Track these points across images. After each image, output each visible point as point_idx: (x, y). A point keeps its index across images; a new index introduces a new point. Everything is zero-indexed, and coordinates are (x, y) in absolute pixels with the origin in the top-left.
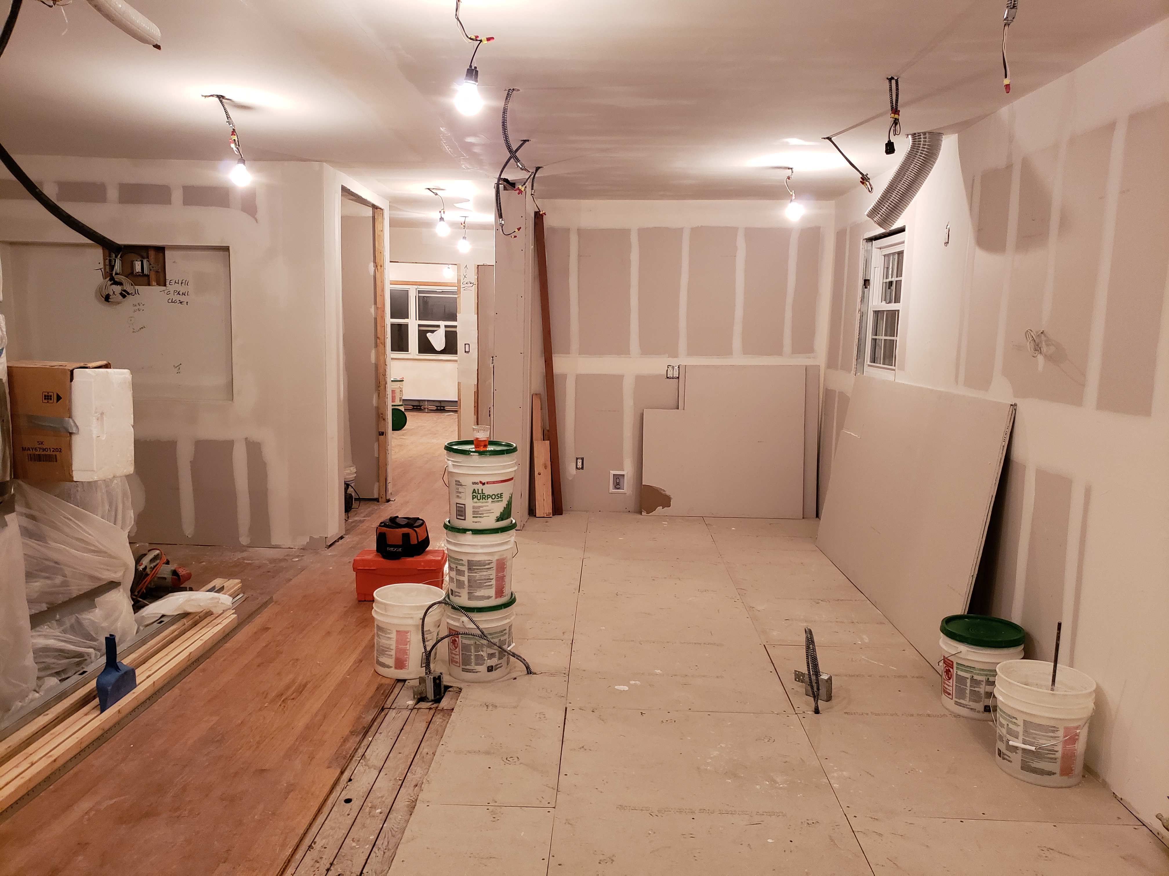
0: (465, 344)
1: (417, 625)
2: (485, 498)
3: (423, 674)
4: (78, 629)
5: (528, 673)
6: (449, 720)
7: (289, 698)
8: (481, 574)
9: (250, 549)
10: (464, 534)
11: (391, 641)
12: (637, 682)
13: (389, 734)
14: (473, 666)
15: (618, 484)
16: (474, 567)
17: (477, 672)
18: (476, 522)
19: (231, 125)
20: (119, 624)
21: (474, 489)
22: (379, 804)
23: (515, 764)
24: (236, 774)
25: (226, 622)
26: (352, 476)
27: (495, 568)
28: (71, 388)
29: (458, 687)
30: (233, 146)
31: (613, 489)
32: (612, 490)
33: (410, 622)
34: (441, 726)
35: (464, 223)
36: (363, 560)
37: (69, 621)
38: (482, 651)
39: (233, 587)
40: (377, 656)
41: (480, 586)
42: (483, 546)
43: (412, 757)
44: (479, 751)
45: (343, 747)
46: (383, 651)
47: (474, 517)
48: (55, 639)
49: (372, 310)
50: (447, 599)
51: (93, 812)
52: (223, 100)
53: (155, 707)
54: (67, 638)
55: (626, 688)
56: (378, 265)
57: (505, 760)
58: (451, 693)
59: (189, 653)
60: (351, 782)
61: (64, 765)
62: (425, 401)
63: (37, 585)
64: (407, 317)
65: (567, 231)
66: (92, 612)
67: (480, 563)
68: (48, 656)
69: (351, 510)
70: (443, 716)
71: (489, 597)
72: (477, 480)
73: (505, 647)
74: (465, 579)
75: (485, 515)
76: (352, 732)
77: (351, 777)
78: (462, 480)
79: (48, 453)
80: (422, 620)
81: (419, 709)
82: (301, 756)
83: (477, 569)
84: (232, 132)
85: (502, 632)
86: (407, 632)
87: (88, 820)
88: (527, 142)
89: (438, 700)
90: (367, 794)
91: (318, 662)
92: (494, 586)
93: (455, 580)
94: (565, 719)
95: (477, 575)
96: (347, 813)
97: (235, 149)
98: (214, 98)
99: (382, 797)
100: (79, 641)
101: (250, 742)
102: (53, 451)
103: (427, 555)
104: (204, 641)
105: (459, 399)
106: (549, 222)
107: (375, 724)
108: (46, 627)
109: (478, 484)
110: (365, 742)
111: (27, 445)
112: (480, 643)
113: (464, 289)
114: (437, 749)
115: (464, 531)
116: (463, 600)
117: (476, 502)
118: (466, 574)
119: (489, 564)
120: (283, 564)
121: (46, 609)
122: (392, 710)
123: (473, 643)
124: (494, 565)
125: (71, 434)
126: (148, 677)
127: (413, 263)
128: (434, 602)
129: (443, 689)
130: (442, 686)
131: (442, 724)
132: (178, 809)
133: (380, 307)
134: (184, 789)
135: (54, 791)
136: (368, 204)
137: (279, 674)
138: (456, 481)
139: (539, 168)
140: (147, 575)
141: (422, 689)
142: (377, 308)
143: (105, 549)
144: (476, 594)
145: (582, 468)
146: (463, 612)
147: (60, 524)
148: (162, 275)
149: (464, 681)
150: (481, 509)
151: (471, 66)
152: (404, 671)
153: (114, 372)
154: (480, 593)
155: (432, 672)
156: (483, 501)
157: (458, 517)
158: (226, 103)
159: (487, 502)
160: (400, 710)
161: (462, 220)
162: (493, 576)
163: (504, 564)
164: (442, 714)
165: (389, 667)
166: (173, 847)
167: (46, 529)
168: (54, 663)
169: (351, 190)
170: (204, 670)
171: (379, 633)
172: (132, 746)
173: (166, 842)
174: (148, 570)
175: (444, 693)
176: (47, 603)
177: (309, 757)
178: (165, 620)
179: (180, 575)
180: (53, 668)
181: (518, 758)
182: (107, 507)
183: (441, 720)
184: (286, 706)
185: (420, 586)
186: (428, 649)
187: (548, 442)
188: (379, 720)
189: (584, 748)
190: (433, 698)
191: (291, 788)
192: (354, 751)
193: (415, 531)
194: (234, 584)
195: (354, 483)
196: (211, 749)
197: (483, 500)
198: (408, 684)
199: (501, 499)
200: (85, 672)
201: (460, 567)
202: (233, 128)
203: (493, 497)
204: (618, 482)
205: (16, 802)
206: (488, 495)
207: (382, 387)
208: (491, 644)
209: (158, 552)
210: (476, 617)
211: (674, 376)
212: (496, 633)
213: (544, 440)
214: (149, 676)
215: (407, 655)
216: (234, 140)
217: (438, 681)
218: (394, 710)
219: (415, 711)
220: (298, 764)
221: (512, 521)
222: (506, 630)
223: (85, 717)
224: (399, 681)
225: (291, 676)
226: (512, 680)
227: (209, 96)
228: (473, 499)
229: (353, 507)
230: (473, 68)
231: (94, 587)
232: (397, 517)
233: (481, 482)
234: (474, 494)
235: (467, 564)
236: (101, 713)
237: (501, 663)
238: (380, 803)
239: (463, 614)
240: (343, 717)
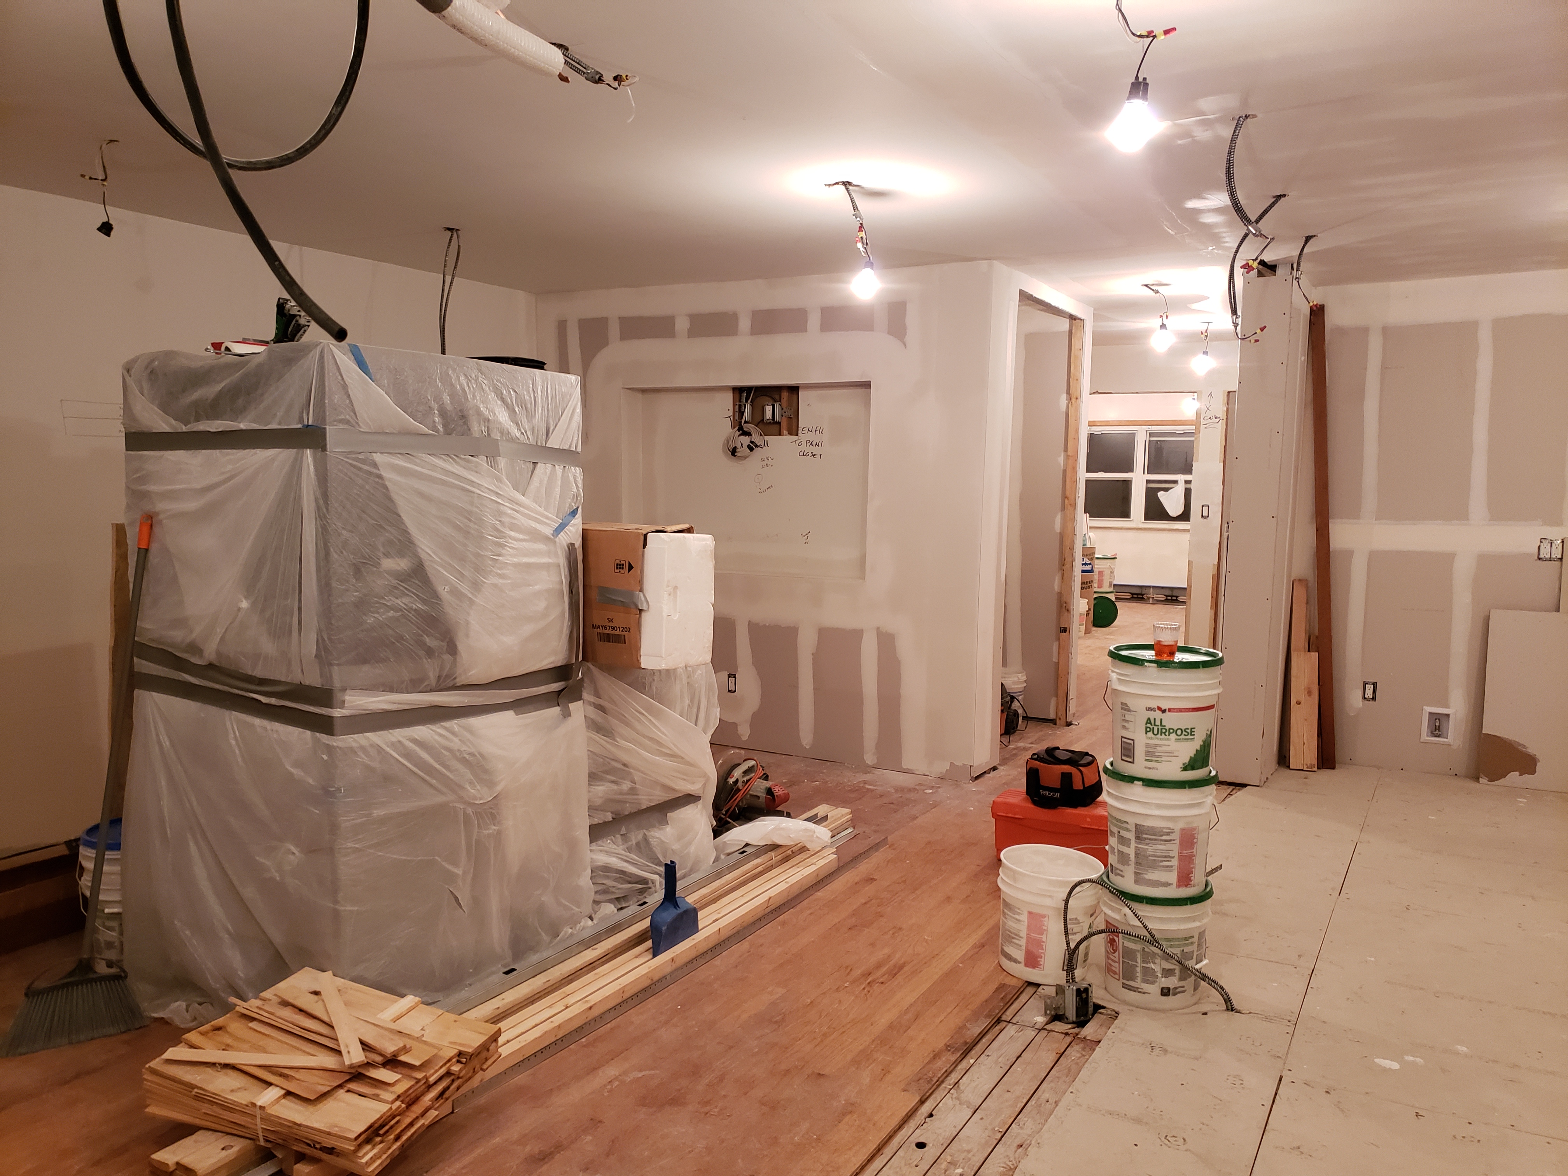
0: (1203, 506)
1: (1059, 909)
2: (1165, 733)
3: (1063, 982)
4: (644, 848)
5: (1228, 1009)
6: (1090, 1056)
7: (878, 981)
8: (1155, 847)
9: (877, 772)
10: (1131, 785)
11: (1019, 925)
12: (1418, 1060)
13: (1000, 1060)
14: (1138, 983)
15: (1437, 728)
16: (1144, 836)
17: (1144, 993)
18: (1150, 768)
19: (858, 219)
20: (692, 849)
21: (1149, 719)
22: (961, 1161)
23: (1178, 1149)
24: (788, 1071)
25: (822, 863)
26: (1019, 686)
27: (1177, 841)
28: (643, 555)
29: (1114, 1010)
30: (859, 245)
31: (1427, 736)
32: (1425, 736)
33: (1048, 902)
34: (1077, 1064)
35: (1206, 331)
36: (1005, 804)
37: (636, 837)
38: (1154, 963)
39: (839, 818)
40: (1001, 943)
41: (1154, 866)
42: (1159, 806)
43: (1025, 1101)
44: (1125, 1115)
45: (931, 1066)
46: (1010, 938)
47: (1146, 760)
48: (617, 857)
49: (1061, 459)
50: (1105, 879)
51: (617, 1083)
52: (850, 188)
53: (717, 961)
54: (631, 859)
55: (1395, 1066)
56: (1072, 397)
57: (1163, 1139)
58: (1102, 1016)
59: (768, 898)
60: (931, 1118)
61: (601, 1016)
62: (1150, 587)
63: (602, 790)
64: (1131, 470)
65: (1365, 331)
66: (662, 829)
67: (1153, 831)
68: (608, 877)
69: (1015, 732)
70: (1084, 1049)
71: (1166, 884)
72: (1154, 704)
73: (1190, 963)
74: (1131, 851)
75: (1164, 759)
76: (949, 1046)
77: (933, 1111)
78: (1131, 703)
79: (617, 633)
80: (1064, 902)
81: (1049, 1031)
82: (873, 1065)
83: (1150, 839)
84: (859, 227)
85: (1186, 939)
86: (1044, 916)
87: (610, 1091)
88: (1283, 199)
89: (1081, 1023)
90: (949, 1142)
91: (926, 937)
92: (1176, 868)
93: (1116, 851)
94: (1276, 1094)
95: (1150, 849)
96: (915, 1163)
97: (862, 249)
98: (839, 186)
99: (969, 1151)
100: (643, 863)
101: (815, 1032)
102: (622, 631)
103: (1097, 808)
104: (790, 885)
105: (1189, 585)
106: (1332, 319)
107: (984, 1040)
108: (609, 841)
109: (1155, 711)
110: (964, 1065)
111: (597, 622)
112: (1150, 951)
113: (1205, 426)
114: (1062, 1097)
115: (1131, 779)
116: (1127, 883)
117: (1152, 738)
118: (1133, 844)
119: (1168, 834)
120: (912, 796)
121: (611, 819)
122: (1011, 1024)
123: (1139, 949)
124: (1176, 836)
125: (641, 610)
126: (714, 921)
127: (1133, 393)
128: (1082, 879)
129: (1091, 1010)
130: (1091, 1005)
131: (1078, 1061)
132: (708, 1103)
133: (1070, 455)
134: (722, 1079)
135: (585, 1046)
136: (1063, 315)
137: (872, 945)
138: (1122, 703)
139: (1311, 237)
140: (738, 790)
141: (1059, 1004)
142: (1067, 457)
143: (683, 756)
144: (1146, 877)
145: (1374, 699)
146: (1123, 901)
147: (631, 719)
148: (794, 421)
149: (1125, 1003)
150: (1158, 748)
151: (1137, 78)
152: (1037, 971)
153: (694, 537)
154: (1153, 875)
155: (1077, 980)
156: (1161, 737)
157: (1124, 758)
158: (855, 191)
159: (1168, 739)
160: (1022, 1027)
161: (1203, 328)
162: (1175, 853)
163: (1192, 837)
164: (1082, 1045)
165: (1016, 961)
166: (690, 1152)
167: (614, 722)
168: (614, 887)
169: (1034, 295)
170: (784, 923)
171: (1006, 911)
172: (679, 1007)
173: (685, 1143)
174: (740, 784)
175: (1093, 1015)
176: (612, 813)
177: (883, 1070)
178: (749, 850)
179: (775, 794)
180: (613, 893)
181: (1184, 1140)
182: (687, 702)
183: (1079, 1055)
184: (871, 991)
185: (1070, 851)
186: (1072, 946)
187: (1315, 655)
188: (989, 1036)
189: (1301, 1150)
190: (1074, 1019)
191: (850, 1109)
192: (945, 1075)
193: (1081, 771)
194: (840, 814)
195: (1023, 696)
196: (767, 1031)
197: (1161, 735)
198: (1043, 991)
199: (1192, 737)
200: (645, 903)
201: (1123, 833)
202: (861, 222)
203: (1179, 732)
204: (1438, 724)
205: (541, 1051)
206: (1169, 729)
207: (1068, 566)
208: (1169, 957)
209: (752, 763)
210: (1144, 910)
211: (1553, 556)
212: (1178, 939)
213: (1309, 651)
214: (717, 920)
215: (1043, 950)
216: (862, 238)
217: (1084, 995)
218: (1015, 1026)
219: (1044, 1033)
220: (866, 1078)
221: (1210, 772)
222: (1193, 937)
223: (635, 959)
224: (1029, 984)
225: (887, 951)
226: (1200, 1015)
227: (834, 184)
228: (1146, 734)
229: (1018, 729)
230: (1141, 79)
231: (667, 799)
232: (1058, 748)
233: (1159, 709)
234: (1149, 725)
235: (1134, 829)
236: (653, 958)
237: (1184, 987)
238: (963, 1159)
239: (1121, 902)
240: (941, 1022)
